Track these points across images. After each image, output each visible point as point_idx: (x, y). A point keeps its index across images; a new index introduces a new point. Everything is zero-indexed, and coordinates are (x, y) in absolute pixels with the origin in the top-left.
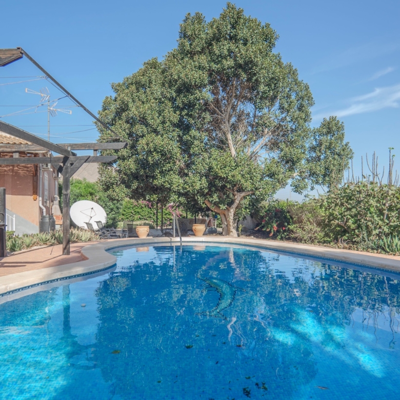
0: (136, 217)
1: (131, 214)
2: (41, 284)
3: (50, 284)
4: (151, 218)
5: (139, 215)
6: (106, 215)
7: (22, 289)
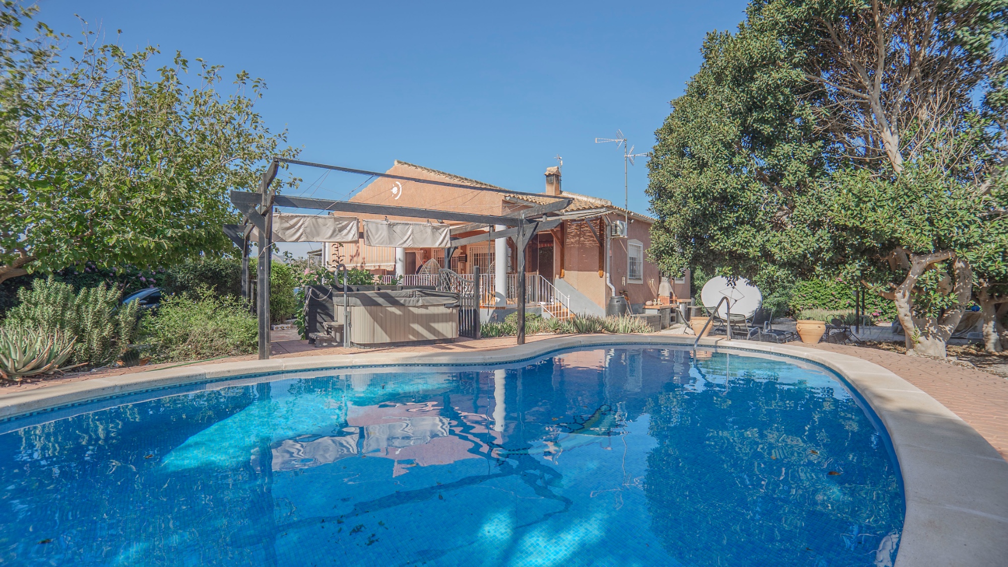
0: (842, 302)
1: (832, 298)
2: (399, 365)
3: (408, 367)
4: (876, 305)
5: (849, 300)
6: (760, 298)
7: (371, 366)
